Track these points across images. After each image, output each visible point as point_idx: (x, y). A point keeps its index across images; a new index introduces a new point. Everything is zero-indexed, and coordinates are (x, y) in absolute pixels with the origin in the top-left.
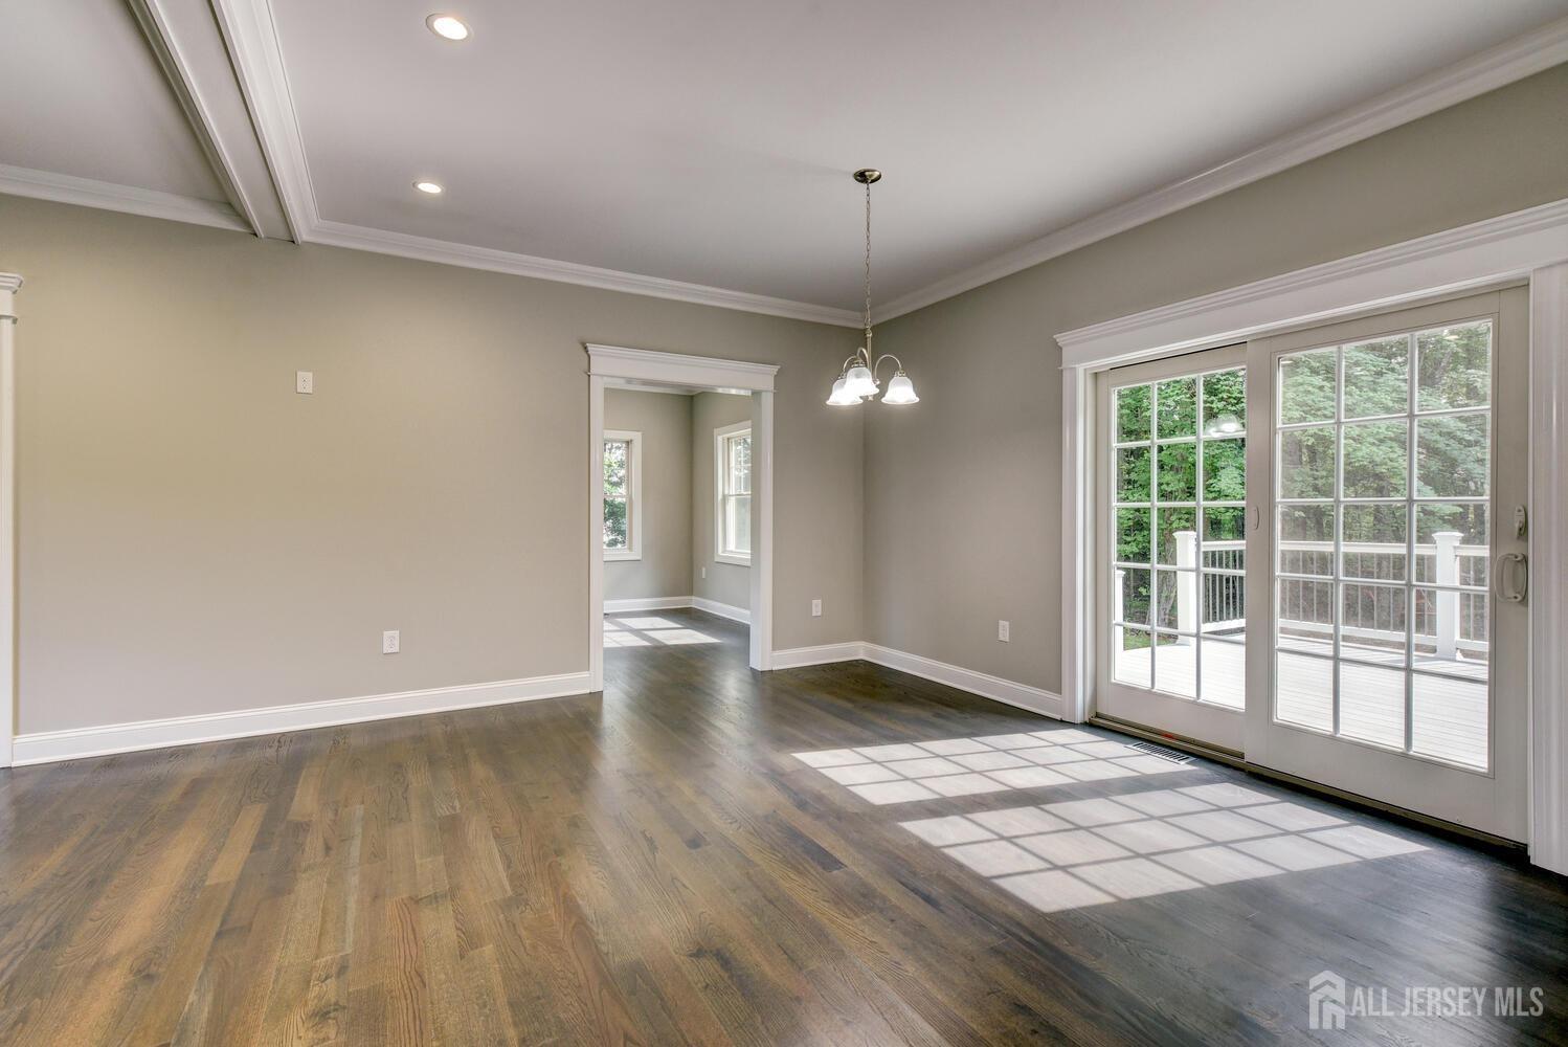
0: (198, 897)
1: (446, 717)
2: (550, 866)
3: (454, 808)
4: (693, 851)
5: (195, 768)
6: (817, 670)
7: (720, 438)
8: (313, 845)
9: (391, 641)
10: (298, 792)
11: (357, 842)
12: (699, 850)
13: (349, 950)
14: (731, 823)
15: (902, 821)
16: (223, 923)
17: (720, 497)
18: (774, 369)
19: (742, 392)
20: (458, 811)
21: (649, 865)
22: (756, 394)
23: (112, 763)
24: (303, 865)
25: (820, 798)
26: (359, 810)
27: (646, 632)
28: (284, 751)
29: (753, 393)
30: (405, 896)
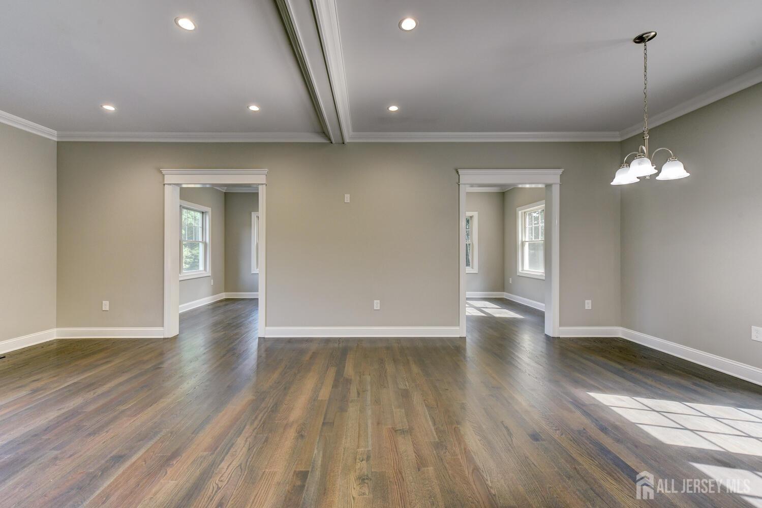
0: (316, 404)
1: (398, 340)
2: (454, 429)
3: (406, 386)
4: (535, 442)
5: (314, 347)
6: (590, 341)
7: (520, 212)
8: (353, 390)
9: (377, 305)
10: (346, 364)
11: (369, 393)
12: (538, 442)
13: (370, 448)
14: (556, 430)
15: (692, 461)
16: (325, 419)
17: (520, 243)
18: (560, 171)
19: (540, 186)
20: (408, 388)
21: (510, 445)
22: (548, 186)
23: (290, 341)
24: (350, 399)
25: (616, 428)
26: (368, 378)
27: (482, 309)
28: (341, 345)
29: (546, 186)
30: (390, 427)
